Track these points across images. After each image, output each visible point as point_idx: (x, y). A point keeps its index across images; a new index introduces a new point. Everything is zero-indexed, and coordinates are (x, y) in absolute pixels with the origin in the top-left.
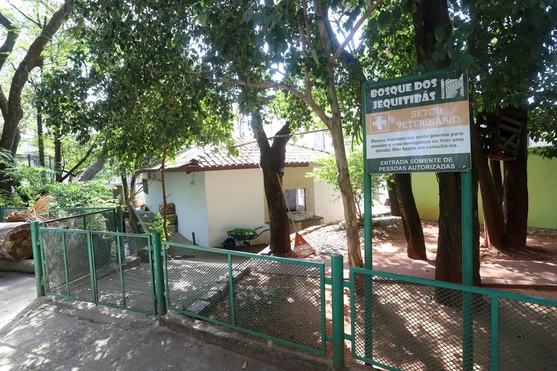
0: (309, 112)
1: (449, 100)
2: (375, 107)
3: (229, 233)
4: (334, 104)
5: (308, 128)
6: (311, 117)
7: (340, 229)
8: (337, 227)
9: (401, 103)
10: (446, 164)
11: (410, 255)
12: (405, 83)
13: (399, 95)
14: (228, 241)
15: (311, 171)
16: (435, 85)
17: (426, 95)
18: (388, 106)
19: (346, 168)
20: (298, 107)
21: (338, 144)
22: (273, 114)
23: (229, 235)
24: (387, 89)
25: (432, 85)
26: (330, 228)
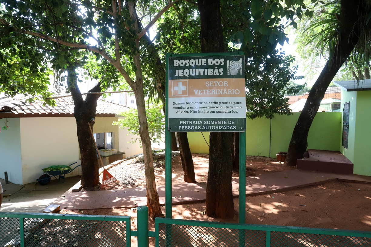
0: (117, 77)
1: (233, 77)
2: (177, 75)
3: (45, 170)
4: (138, 71)
5: (115, 89)
6: (118, 81)
7: (137, 162)
8: (135, 160)
9: (197, 74)
10: (230, 125)
11: (186, 180)
12: (201, 59)
13: (197, 67)
14: (43, 177)
15: (117, 121)
16: (223, 64)
17: (216, 70)
18: (187, 75)
19: (145, 122)
20: (108, 71)
21: (140, 103)
22: (87, 76)
23: (45, 172)
24: (187, 61)
25: (221, 63)
26: (130, 161)
